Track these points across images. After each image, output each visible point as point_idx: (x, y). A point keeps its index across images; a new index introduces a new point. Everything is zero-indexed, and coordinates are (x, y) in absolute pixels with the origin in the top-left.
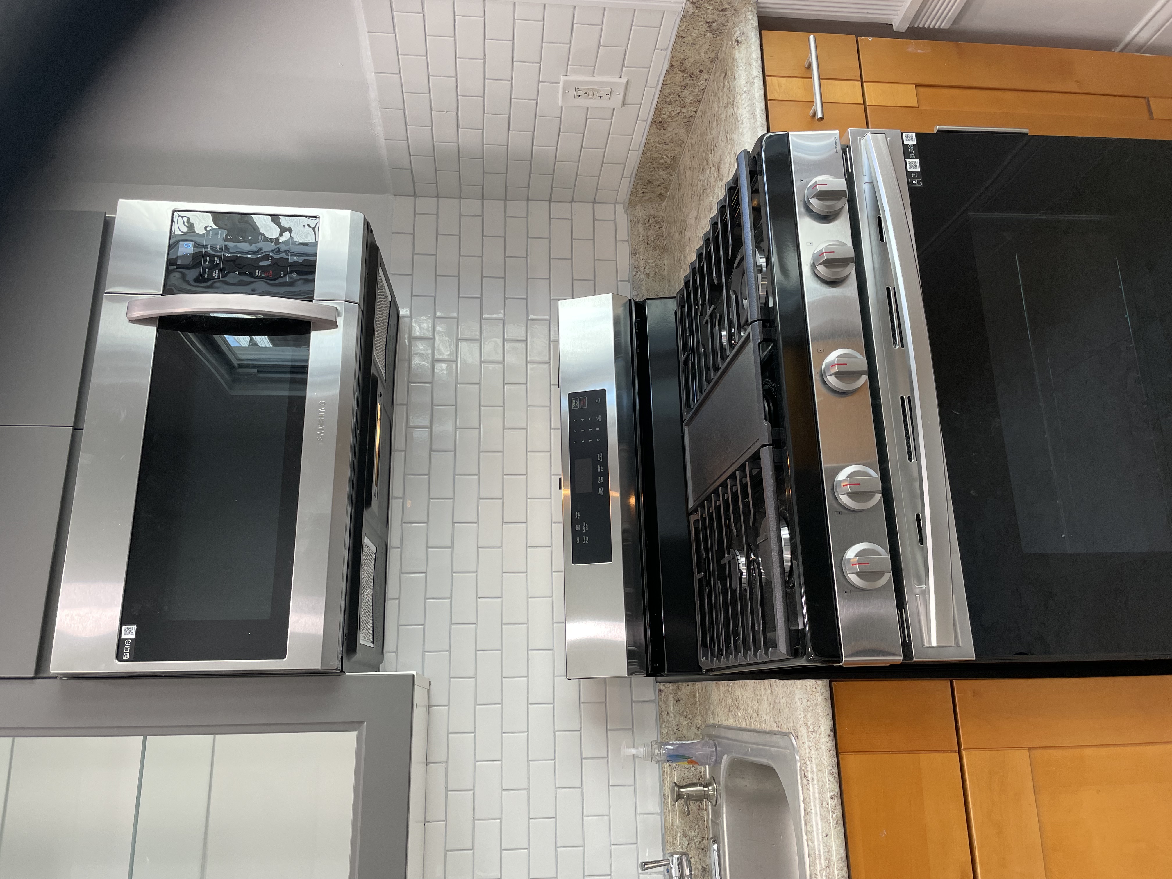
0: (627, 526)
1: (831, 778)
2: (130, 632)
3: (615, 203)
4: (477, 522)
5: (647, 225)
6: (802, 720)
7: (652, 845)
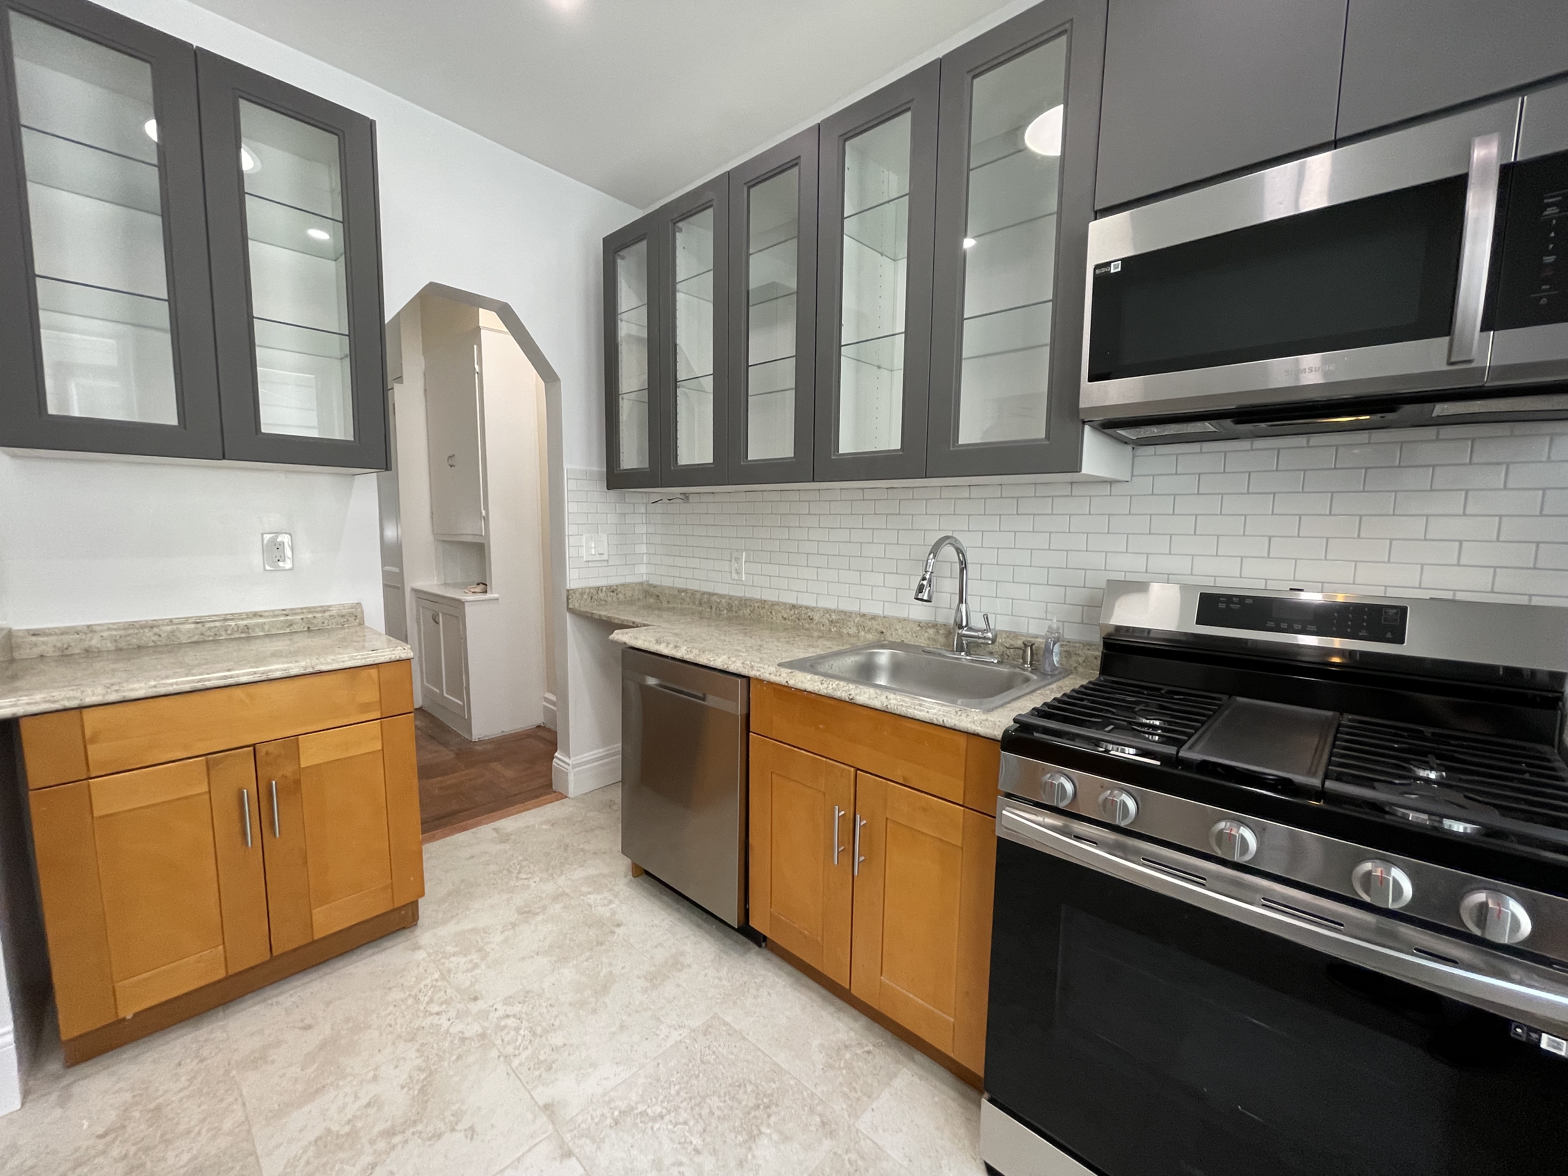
0: (1249, 644)
1: (953, 724)
2: (1115, 268)
4: (1273, 514)
6: (990, 718)
7: (1000, 624)
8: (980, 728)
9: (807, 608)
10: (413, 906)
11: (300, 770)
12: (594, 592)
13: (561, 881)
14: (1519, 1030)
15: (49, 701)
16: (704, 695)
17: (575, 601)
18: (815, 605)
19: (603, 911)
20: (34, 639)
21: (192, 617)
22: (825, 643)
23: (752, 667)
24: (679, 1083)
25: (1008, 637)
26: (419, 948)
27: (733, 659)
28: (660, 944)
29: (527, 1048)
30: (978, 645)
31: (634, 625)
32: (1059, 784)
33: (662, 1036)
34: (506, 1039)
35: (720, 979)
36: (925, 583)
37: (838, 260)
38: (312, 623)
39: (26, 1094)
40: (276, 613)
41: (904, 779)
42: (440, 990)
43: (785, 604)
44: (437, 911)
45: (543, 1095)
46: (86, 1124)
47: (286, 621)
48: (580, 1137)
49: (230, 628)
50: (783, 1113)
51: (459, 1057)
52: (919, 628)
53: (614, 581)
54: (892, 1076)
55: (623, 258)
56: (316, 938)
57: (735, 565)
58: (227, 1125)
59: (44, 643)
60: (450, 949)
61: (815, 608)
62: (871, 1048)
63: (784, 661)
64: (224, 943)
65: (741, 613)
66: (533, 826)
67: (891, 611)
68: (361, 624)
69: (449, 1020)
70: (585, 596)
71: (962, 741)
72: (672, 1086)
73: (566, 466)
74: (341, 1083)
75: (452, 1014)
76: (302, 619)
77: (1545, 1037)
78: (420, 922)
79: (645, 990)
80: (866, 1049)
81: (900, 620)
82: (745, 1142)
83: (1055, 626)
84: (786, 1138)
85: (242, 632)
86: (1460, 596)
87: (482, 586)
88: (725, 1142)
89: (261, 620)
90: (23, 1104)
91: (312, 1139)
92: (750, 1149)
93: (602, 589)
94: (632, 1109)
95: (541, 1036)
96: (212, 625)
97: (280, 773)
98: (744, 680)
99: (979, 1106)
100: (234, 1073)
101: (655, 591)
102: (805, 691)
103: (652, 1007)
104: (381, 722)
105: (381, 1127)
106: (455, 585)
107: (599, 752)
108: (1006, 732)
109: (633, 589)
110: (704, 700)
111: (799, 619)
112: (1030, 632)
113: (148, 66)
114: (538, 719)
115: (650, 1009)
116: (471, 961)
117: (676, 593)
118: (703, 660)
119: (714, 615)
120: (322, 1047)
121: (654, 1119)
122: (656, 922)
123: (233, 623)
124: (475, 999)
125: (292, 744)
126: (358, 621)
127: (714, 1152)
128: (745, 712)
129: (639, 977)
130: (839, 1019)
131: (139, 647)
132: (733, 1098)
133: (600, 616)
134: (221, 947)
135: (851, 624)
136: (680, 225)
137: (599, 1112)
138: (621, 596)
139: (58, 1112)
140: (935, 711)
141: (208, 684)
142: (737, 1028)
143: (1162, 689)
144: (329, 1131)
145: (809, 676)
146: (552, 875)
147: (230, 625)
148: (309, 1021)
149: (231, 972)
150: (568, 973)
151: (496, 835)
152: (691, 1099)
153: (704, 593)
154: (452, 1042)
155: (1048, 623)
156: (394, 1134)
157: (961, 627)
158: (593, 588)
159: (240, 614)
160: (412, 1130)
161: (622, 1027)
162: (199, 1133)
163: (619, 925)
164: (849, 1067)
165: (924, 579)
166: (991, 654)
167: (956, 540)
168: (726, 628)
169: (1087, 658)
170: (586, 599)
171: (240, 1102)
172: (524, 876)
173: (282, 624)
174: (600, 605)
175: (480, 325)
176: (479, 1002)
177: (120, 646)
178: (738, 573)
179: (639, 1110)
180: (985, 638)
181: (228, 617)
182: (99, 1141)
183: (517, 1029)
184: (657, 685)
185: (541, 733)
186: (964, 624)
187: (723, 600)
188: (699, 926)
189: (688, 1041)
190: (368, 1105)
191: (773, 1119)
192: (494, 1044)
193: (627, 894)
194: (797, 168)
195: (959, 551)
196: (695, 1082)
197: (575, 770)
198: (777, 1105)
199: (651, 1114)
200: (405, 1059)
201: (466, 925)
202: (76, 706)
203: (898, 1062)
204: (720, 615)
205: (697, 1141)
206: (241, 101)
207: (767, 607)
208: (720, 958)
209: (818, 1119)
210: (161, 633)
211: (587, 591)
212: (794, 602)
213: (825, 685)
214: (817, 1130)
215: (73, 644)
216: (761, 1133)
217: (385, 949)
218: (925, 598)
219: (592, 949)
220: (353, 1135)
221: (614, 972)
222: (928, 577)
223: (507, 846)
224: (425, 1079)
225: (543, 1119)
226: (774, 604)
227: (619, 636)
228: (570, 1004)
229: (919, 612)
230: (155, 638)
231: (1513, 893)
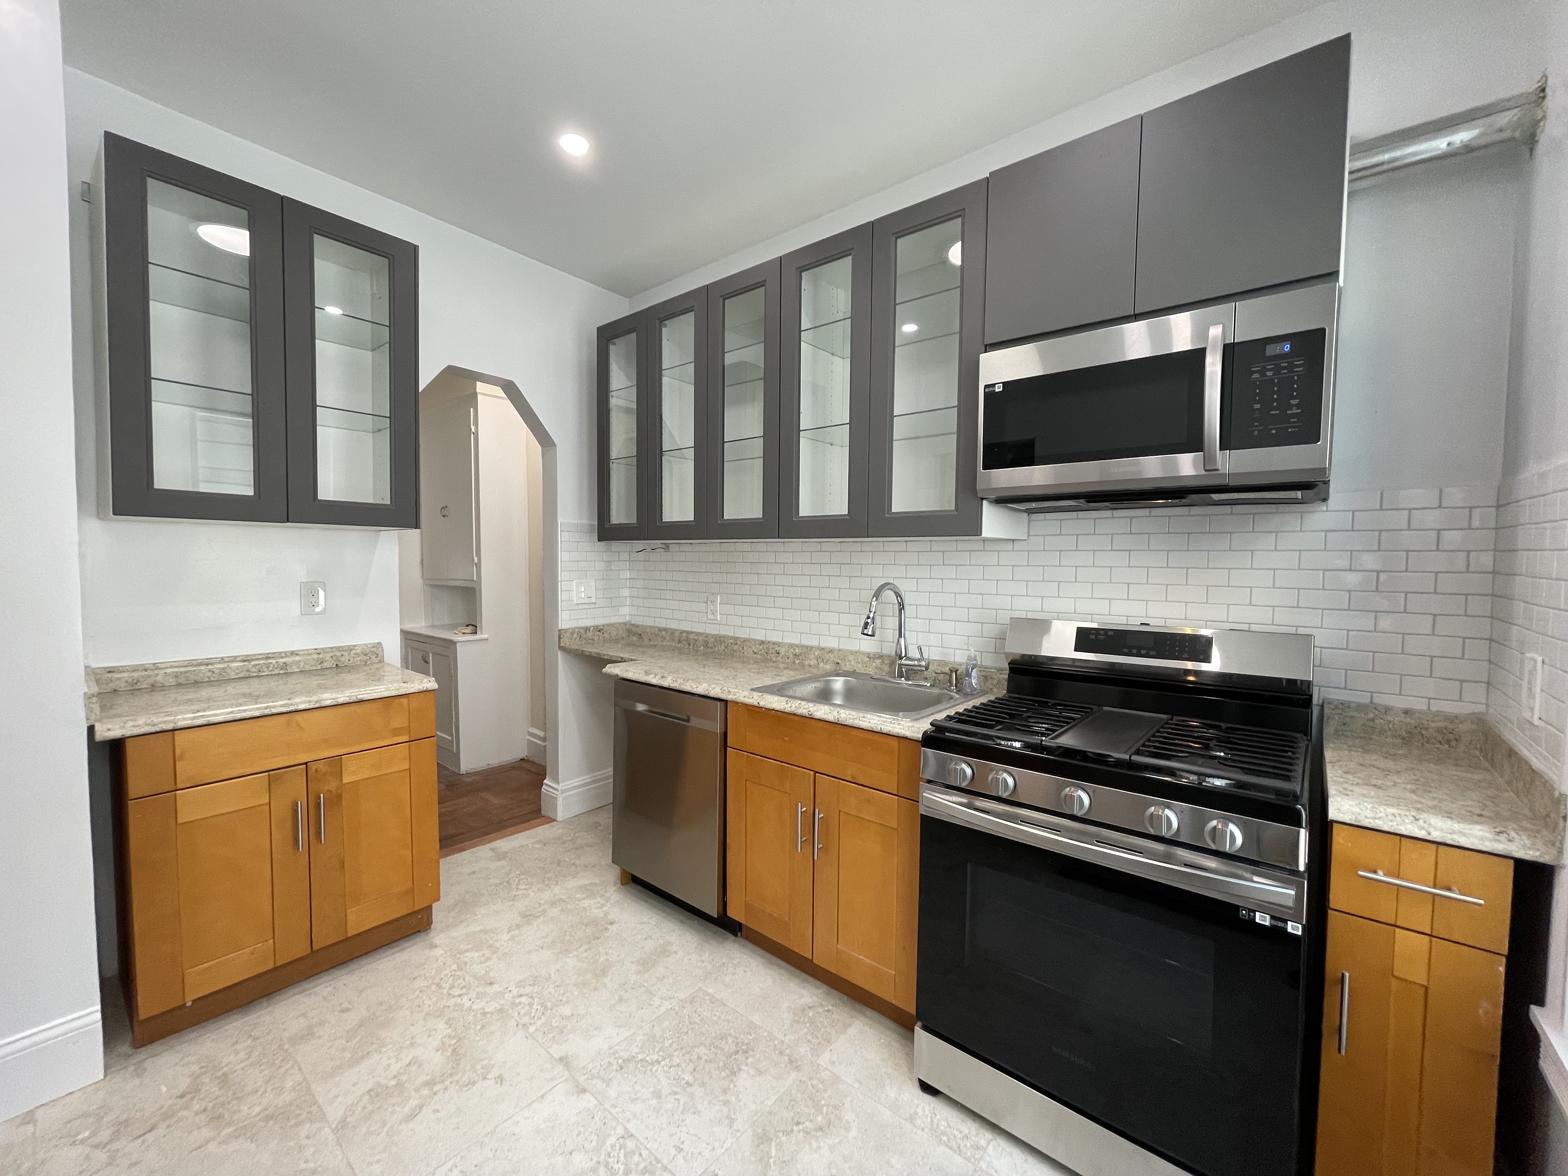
0: (1117, 666)
1: (888, 731)
2: (998, 389)
3: (1487, 705)
4: (1129, 566)
5: (1444, 731)
6: (916, 725)
7: (933, 654)
8: (908, 733)
9: (774, 643)
10: (428, 910)
11: (342, 785)
12: (583, 632)
13: (557, 890)
14: (1244, 912)
15: (149, 725)
16: (688, 717)
17: (566, 640)
18: (780, 641)
19: (598, 913)
20: (110, 675)
21: (239, 656)
22: (790, 672)
23: (729, 692)
24: (671, 1039)
25: (939, 665)
26: (436, 946)
27: (713, 686)
28: (650, 937)
29: (541, 1018)
30: (916, 672)
31: (623, 660)
32: (960, 770)
33: (655, 1006)
34: (522, 1012)
35: (702, 961)
36: (869, 621)
37: (797, 357)
38: (339, 661)
39: (107, 1067)
40: (310, 652)
41: (853, 777)
42: (459, 978)
43: (755, 640)
44: (447, 917)
45: (557, 1051)
46: (164, 1089)
47: (318, 659)
48: (593, 1078)
49: (272, 666)
50: (758, 1056)
51: (483, 1027)
52: (867, 659)
53: (600, 622)
54: (846, 1027)
55: (615, 344)
56: (349, 935)
57: (710, 607)
58: (289, 1084)
59: (118, 679)
60: (463, 947)
61: (781, 643)
62: (830, 1008)
63: (755, 686)
64: (274, 938)
65: (716, 649)
66: (527, 845)
67: (846, 646)
68: (381, 661)
69: (470, 1000)
70: (575, 636)
71: (895, 743)
72: (666, 1041)
73: (560, 520)
74: (384, 1050)
75: (473, 995)
76: (332, 657)
77: (1258, 914)
78: (433, 926)
79: (638, 972)
80: (826, 1009)
81: (852, 653)
82: (728, 1076)
83: (973, 655)
84: (759, 1072)
85: (282, 669)
86: (1254, 628)
87: (470, 628)
88: (711, 1077)
89: (297, 658)
90: (105, 1076)
91: (367, 1089)
92: (732, 1081)
93: (589, 630)
94: (634, 1057)
95: (551, 1010)
96: (257, 662)
97: (327, 788)
98: (723, 703)
99: (913, 1030)
100: (287, 1047)
101: (638, 630)
102: (774, 710)
103: (646, 984)
104: (409, 745)
105: (423, 1079)
106: (443, 627)
107: (585, 778)
108: (925, 733)
109: (618, 629)
110: (688, 722)
111: (767, 653)
112: (956, 660)
113: (246, 212)
114: (521, 752)
115: (644, 986)
116: (484, 955)
117: (657, 631)
118: (687, 687)
119: (691, 650)
120: (361, 1024)
121: (653, 1064)
122: (645, 920)
123: (274, 661)
124: (491, 984)
125: (336, 762)
126: (378, 659)
127: (703, 1084)
128: (723, 730)
129: (632, 963)
130: (804, 988)
131: (196, 682)
132: (716, 1047)
133: (590, 652)
134: (271, 941)
135: (812, 657)
136: (666, 322)
137: (606, 1061)
138: (606, 635)
139: (137, 1081)
140: (875, 721)
141: (274, 711)
142: (718, 997)
143: (1049, 702)
144: (379, 1084)
145: (776, 698)
146: (548, 885)
147: (271, 663)
148: (346, 1005)
149: (279, 964)
150: (571, 962)
151: (493, 854)
152: (682, 1049)
153: (682, 632)
154: (475, 1016)
155: (968, 652)
156: (435, 1084)
157: (901, 658)
158: (583, 628)
159: (280, 653)
160: (450, 1080)
161: (620, 1000)
162: (266, 1091)
163: (612, 923)
164: (812, 1021)
165: (868, 618)
166: (926, 679)
167: (895, 586)
168: (705, 663)
169: (999, 681)
170: (576, 638)
171: (296, 1067)
172: (523, 887)
173: (315, 662)
174: (589, 643)
175: (477, 391)
176: (495, 986)
177: (180, 681)
178: (714, 613)
179: (640, 1058)
180: (920, 666)
181: (270, 656)
182: (179, 1100)
183: (531, 1005)
184: (646, 710)
185: (525, 765)
186: (903, 655)
187: (700, 638)
188: (682, 922)
189: (677, 1008)
190: (409, 1064)
191: (750, 1060)
192: (512, 1017)
193: (617, 899)
194: (764, 288)
195: (898, 595)
196: (685, 1037)
197: (565, 795)
198: (753, 1051)
199: (650, 1061)
200: (435, 1030)
201: (475, 928)
202: (171, 728)
203: (852, 1017)
204: (697, 651)
205: (688, 1077)
206: (315, 235)
207: (739, 643)
208: (702, 946)
209: (786, 1058)
210: (214, 670)
211: (576, 630)
212: (763, 639)
213: (789, 705)
214: (786, 1066)
215: (141, 680)
216: (740, 1070)
217: (404, 949)
218: (870, 633)
219: (589, 942)
220: (400, 1086)
221: (610, 959)
222: (871, 615)
223: (503, 863)
224: (455, 1043)
225: (560, 1069)
226: (745, 641)
227: (610, 669)
228: (575, 985)
229: (867, 645)
230: (209, 674)
231: (1235, 821)
